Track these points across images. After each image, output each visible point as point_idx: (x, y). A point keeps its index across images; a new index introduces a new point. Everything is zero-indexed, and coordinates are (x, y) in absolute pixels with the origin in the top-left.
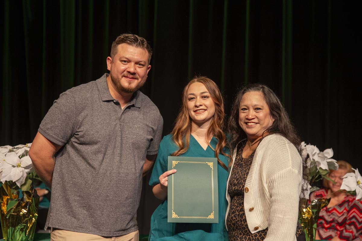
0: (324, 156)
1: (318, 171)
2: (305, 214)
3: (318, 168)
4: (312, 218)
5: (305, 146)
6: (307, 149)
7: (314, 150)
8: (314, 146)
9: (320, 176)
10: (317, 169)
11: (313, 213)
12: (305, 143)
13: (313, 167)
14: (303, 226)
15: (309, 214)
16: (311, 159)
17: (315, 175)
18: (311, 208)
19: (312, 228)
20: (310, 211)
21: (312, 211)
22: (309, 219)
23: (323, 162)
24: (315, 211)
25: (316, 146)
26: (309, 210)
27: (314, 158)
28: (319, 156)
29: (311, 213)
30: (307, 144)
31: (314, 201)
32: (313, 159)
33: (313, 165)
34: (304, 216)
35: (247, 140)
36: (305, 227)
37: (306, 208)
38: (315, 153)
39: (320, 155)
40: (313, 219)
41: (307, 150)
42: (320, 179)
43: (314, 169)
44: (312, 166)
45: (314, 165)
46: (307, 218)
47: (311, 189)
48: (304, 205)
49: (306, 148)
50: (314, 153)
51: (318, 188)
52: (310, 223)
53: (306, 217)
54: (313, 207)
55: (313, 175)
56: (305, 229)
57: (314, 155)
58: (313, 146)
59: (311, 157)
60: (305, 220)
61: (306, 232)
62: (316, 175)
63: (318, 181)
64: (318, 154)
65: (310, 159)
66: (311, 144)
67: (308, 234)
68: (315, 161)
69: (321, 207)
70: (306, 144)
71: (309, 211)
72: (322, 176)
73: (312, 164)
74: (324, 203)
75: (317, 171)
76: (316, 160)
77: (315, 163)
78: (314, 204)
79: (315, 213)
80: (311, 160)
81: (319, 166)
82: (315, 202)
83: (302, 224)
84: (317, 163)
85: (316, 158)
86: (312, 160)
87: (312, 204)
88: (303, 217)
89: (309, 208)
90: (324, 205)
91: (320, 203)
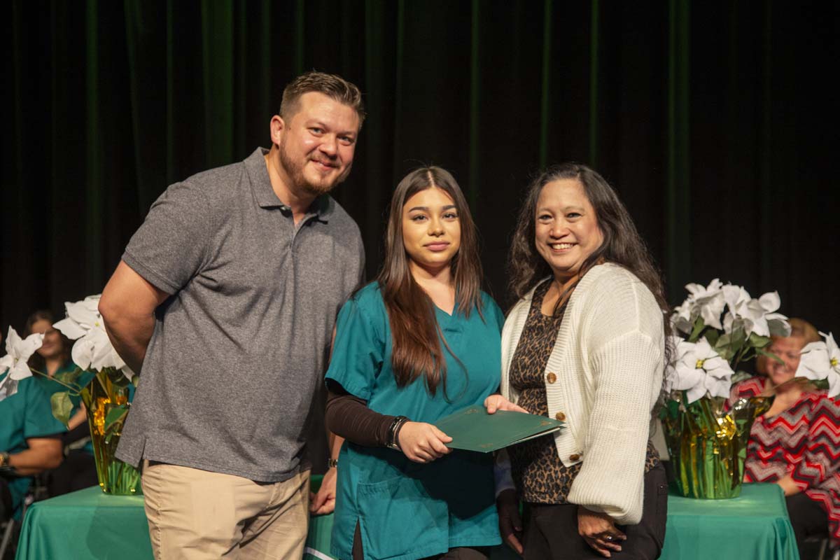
0: (761, 307)
1: (749, 340)
2: (720, 430)
3: (748, 333)
4: (735, 436)
5: (720, 287)
6: (725, 294)
7: (738, 296)
8: (740, 287)
9: (752, 350)
10: (746, 336)
11: (738, 426)
12: (720, 281)
13: (737, 331)
14: (718, 455)
15: (729, 428)
16: (734, 314)
17: (742, 348)
18: (733, 417)
19: (736, 458)
20: (733, 422)
21: (737, 423)
22: (731, 438)
23: (758, 320)
24: (742, 422)
25: (742, 288)
26: (730, 420)
27: (739, 313)
28: (749, 309)
29: (734, 427)
30: (725, 284)
31: (741, 403)
32: (737, 315)
33: (738, 327)
34: (718, 432)
35: (552, 280)
36: (722, 455)
37: (724, 416)
38: (742, 302)
39: (751, 306)
40: (739, 440)
41: (723, 297)
42: (753, 356)
43: (739, 336)
44: (735, 329)
45: (740, 328)
46: (726, 438)
47: (734, 378)
48: (720, 411)
49: (722, 293)
50: (739, 302)
51: (749, 376)
52: (732, 447)
53: (724, 435)
54: (738, 415)
55: (737, 349)
56: (722, 459)
57: (738, 306)
58: (736, 288)
59: (733, 310)
60: (721, 441)
61: (725, 466)
62: (744, 349)
63: (747, 360)
64: (748, 303)
65: (731, 314)
66: (733, 284)
67: (729, 472)
68: (740, 318)
69: (755, 414)
70: (721, 284)
71: (730, 424)
72: (757, 349)
73: (735, 325)
74: (761, 405)
75: (746, 339)
76: (743, 317)
77: (742, 322)
78: (740, 408)
79: (742, 427)
80: (732, 317)
81: (749, 329)
82: (742, 405)
83: (715, 449)
84: (745, 322)
85: (744, 313)
86: (735, 317)
87: (737, 408)
88: (717, 435)
89: (730, 416)
90: (760, 410)
91: (753, 406)
